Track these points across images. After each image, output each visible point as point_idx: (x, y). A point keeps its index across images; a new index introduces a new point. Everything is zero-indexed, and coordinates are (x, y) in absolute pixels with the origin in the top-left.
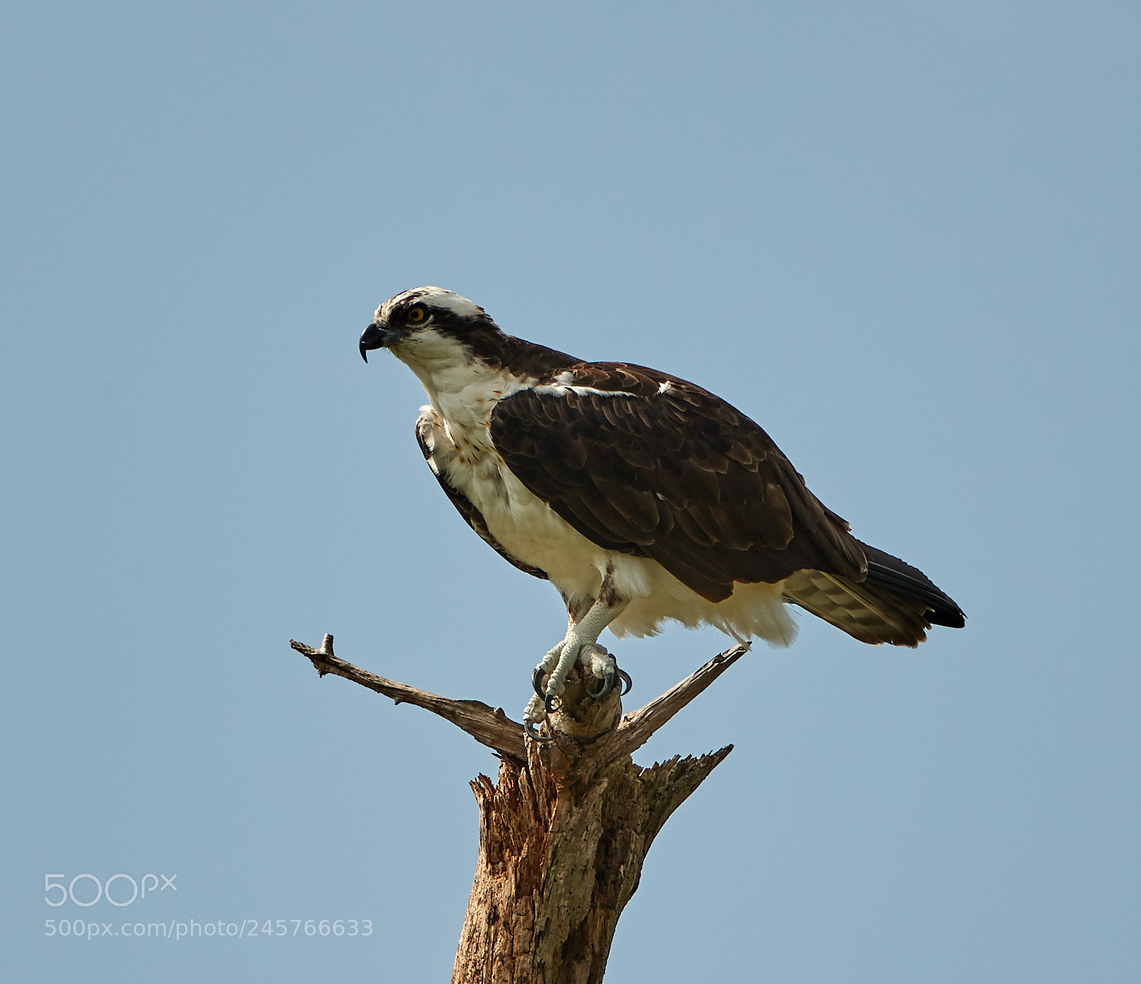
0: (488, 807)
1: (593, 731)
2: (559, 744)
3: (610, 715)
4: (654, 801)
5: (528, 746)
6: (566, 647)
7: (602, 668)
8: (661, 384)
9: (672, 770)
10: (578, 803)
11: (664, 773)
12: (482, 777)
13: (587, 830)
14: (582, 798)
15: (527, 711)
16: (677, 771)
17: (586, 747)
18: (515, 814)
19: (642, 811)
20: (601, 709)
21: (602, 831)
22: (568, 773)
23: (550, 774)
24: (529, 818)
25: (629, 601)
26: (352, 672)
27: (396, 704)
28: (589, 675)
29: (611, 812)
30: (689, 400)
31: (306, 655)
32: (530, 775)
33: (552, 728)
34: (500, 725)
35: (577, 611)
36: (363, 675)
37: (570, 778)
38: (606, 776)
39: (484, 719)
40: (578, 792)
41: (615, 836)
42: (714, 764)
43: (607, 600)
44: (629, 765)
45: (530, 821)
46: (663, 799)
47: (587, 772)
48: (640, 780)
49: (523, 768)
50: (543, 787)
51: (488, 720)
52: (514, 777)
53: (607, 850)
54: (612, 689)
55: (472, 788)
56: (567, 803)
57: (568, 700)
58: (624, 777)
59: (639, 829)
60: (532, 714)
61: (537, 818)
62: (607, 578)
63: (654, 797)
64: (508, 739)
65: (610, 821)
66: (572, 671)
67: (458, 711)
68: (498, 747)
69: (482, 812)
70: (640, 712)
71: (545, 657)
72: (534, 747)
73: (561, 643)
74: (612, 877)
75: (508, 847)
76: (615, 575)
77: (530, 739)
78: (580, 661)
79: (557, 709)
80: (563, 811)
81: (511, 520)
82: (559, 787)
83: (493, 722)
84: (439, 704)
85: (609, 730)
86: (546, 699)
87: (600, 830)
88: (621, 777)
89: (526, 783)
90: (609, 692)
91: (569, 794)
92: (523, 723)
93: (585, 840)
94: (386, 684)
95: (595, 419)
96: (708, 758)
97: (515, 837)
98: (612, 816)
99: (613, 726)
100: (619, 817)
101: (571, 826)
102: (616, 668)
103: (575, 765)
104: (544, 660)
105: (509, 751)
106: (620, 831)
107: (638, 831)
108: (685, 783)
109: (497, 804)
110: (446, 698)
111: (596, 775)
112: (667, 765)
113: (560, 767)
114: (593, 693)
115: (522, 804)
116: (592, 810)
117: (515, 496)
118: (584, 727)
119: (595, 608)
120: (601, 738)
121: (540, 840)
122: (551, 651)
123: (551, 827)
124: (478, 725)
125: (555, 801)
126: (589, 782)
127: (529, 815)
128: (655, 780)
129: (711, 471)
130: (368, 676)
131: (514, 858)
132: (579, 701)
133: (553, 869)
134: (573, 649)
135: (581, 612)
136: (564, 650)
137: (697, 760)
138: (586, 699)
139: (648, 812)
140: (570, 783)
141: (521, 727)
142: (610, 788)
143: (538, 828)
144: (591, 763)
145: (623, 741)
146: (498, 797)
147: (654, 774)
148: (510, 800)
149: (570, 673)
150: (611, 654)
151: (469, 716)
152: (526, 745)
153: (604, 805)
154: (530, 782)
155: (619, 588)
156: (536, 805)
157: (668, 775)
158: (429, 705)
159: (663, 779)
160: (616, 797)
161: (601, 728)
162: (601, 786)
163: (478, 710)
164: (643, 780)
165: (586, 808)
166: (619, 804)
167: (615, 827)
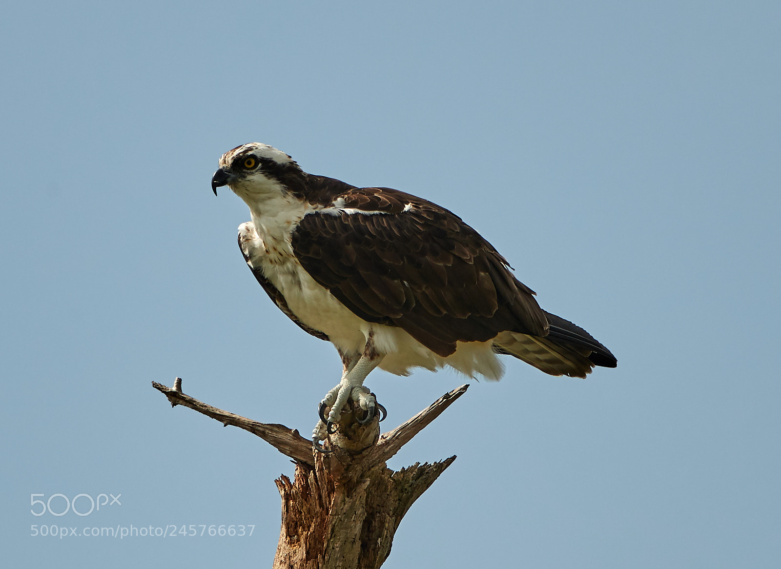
0: (287, 497)
1: (360, 446)
2: (337, 454)
3: (372, 435)
4: (402, 494)
5: (315, 456)
6: (342, 389)
7: (366, 403)
8: (406, 205)
9: (414, 473)
10: (349, 495)
11: (409, 475)
12: (284, 477)
13: (355, 514)
14: (352, 492)
15: (315, 432)
16: (418, 474)
17: (356, 457)
18: (306, 502)
19: (394, 501)
20: (365, 430)
21: (366, 515)
22: (342, 474)
23: (330, 475)
25: (384, 355)
26: (194, 403)
27: (225, 426)
29: (372, 502)
30: (425, 216)
31: (163, 392)
32: (316, 476)
33: (332, 444)
34: (296, 441)
35: (349, 363)
36: (202, 406)
37: (344, 478)
38: (369, 476)
39: (285, 437)
40: (349, 488)
41: (374, 518)
42: (443, 469)
43: (369, 355)
44: (384, 469)
45: (316, 507)
46: (408, 492)
48: (392, 479)
49: (312, 471)
50: (325, 484)
51: (287, 438)
52: (306, 477)
53: (369, 527)
54: (373, 417)
55: (277, 484)
56: (342, 495)
57: (343, 424)
58: (381, 478)
59: (391, 513)
60: (318, 434)
61: (321, 505)
62: (369, 340)
63: (402, 491)
64: (301, 451)
65: (371, 507)
67: (267, 431)
68: (294, 456)
69: (284, 501)
70: (392, 432)
71: (327, 395)
72: (319, 457)
73: (338, 385)
74: (373, 546)
75: (301, 526)
76: (375, 338)
77: (316, 451)
78: (352, 399)
79: (335, 431)
80: (339, 501)
81: (303, 300)
82: (336, 484)
83: (291, 439)
84: (254, 427)
85: (371, 446)
86: (327, 424)
87: (364, 514)
88: (379, 477)
89: (313, 481)
90: (372, 419)
91: (343, 489)
92: (312, 440)
93: (354, 521)
94: (218, 412)
95: (361, 231)
96: (439, 464)
97: (306, 519)
98: (372, 504)
99: (373, 442)
100: (378, 505)
101: (344, 511)
102: (376, 403)
103: (347, 469)
104: (326, 397)
105: (302, 459)
106: (378, 515)
107: (391, 515)
108: (423, 482)
109: (294, 496)
110: (259, 422)
111: (362, 476)
112: (411, 469)
113: (337, 470)
114: (361, 419)
115: (311, 495)
116: (359, 500)
117: (306, 284)
118: (354, 443)
119: (361, 361)
120: (366, 451)
121: (323, 520)
122: (331, 391)
123: (330, 512)
124: (281, 441)
125: (334, 494)
126: (357, 481)
127: (316, 504)
128: (403, 479)
129: (441, 264)
130: (206, 406)
131: (305, 533)
132: (350, 425)
133: (332, 540)
134: (346, 390)
135: (352, 363)
136: (340, 391)
137: (431, 466)
138: (355, 424)
139: (398, 502)
140: (344, 481)
141: (311, 443)
142: (371, 484)
143: (321, 512)
144: (359, 468)
145: (381, 452)
146: (294, 491)
147: (402, 475)
148: (302, 493)
149: (345, 406)
150: (372, 393)
151: (274, 434)
152: (314, 455)
153: (367, 497)
154: (316, 481)
155: (378, 347)
156: (320, 497)
157: (412, 475)
158: (247, 427)
159: (408, 479)
160: (375, 491)
161: (366, 443)
162: (365, 484)
163: (281, 430)
164: (394, 480)
165: (355, 499)
166: (377, 496)
167: (375, 512)
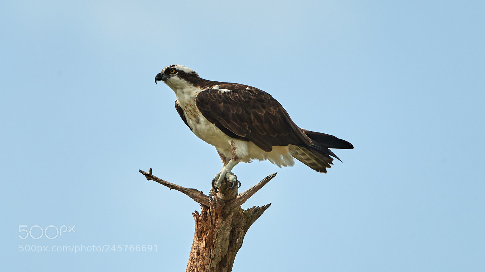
0: (197, 221)
1: (230, 198)
2: (219, 202)
3: (235, 194)
4: (247, 220)
5: (210, 202)
6: (222, 173)
7: (232, 179)
10: (224, 220)
12: (196, 212)
13: (227, 228)
14: (226, 218)
15: (210, 192)
16: (254, 211)
17: (227, 203)
18: (205, 223)
19: (244, 222)
20: (232, 191)
21: (232, 228)
23: (216, 211)
25: (241, 159)
26: (157, 179)
27: (171, 189)
28: (228, 181)
29: (234, 223)
30: (255, 92)
31: (144, 174)
32: (210, 211)
33: (217, 197)
34: (202, 196)
37: (222, 212)
38: (233, 212)
39: (196, 194)
40: (225, 216)
41: (235, 230)
42: (265, 209)
43: (234, 159)
44: (240, 209)
45: (210, 225)
46: (250, 219)
47: (227, 211)
48: (243, 213)
49: (208, 209)
50: (214, 215)
51: (198, 195)
52: (206, 212)
53: (233, 234)
55: (193, 215)
56: (221, 220)
57: (222, 189)
58: (238, 213)
61: (212, 224)
63: (247, 218)
64: (204, 200)
65: (234, 225)
67: (189, 192)
68: (201, 203)
70: (244, 193)
71: (215, 176)
72: (212, 203)
73: (220, 172)
74: (234, 242)
75: (203, 233)
77: (210, 200)
79: (219, 191)
80: (220, 222)
82: (219, 215)
83: (200, 195)
84: (183, 190)
85: (234, 198)
86: (215, 188)
89: (209, 213)
90: (234, 187)
91: (222, 217)
92: (209, 196)
93: (226, 231)
94: (168, 183)
96: (264, 207)
97: (205, 230)
100: (237, 224)
101: (222, 227)
102: (237, 180)
103: (224, 208)
105: (204, 204)
106: (237, 229)
107: (243, 229)
108: (257, 215)
109: (200, 220)
110: (185, 187)
112: (252, 209)
113: (219, 209)
114: (230, 187)
115: (208, 220)
118: (227, 197)
119: (230, 161)
120: (232, 200)
121: (213, 231)
122: (217, 174)
123: (216, 227)
124: (195, 196)
125: (218, 219)
126: (228, 214)
127: (210, 223)
128: (248, 213)
130: (162, 181)
131: (205, 236)
132: (225, 190)
133: (217, 239)
134: (224, 173)
135: (227, 163)
136: (221, 174)
137: (260, 208)
138: (227, 189)
139: (246, 223)
140: (223, 214)
141: (208, 197)
142: (234, 215)
143: (212, 227)
145: (238, 202)
146: (200, 218)
148: (204, 219)
149: (223, 181)
150: (235, 175)
151: (192, 193)
153: (232, 221)
155: (238, 155)
156: (212, 221)
157: (252, 212)
158: (180, 190)
160: (236, 218)
162: (231, 215)
163: (195, 191)
165: (227, 221)
166: (237, 220)
167: (236, 227)
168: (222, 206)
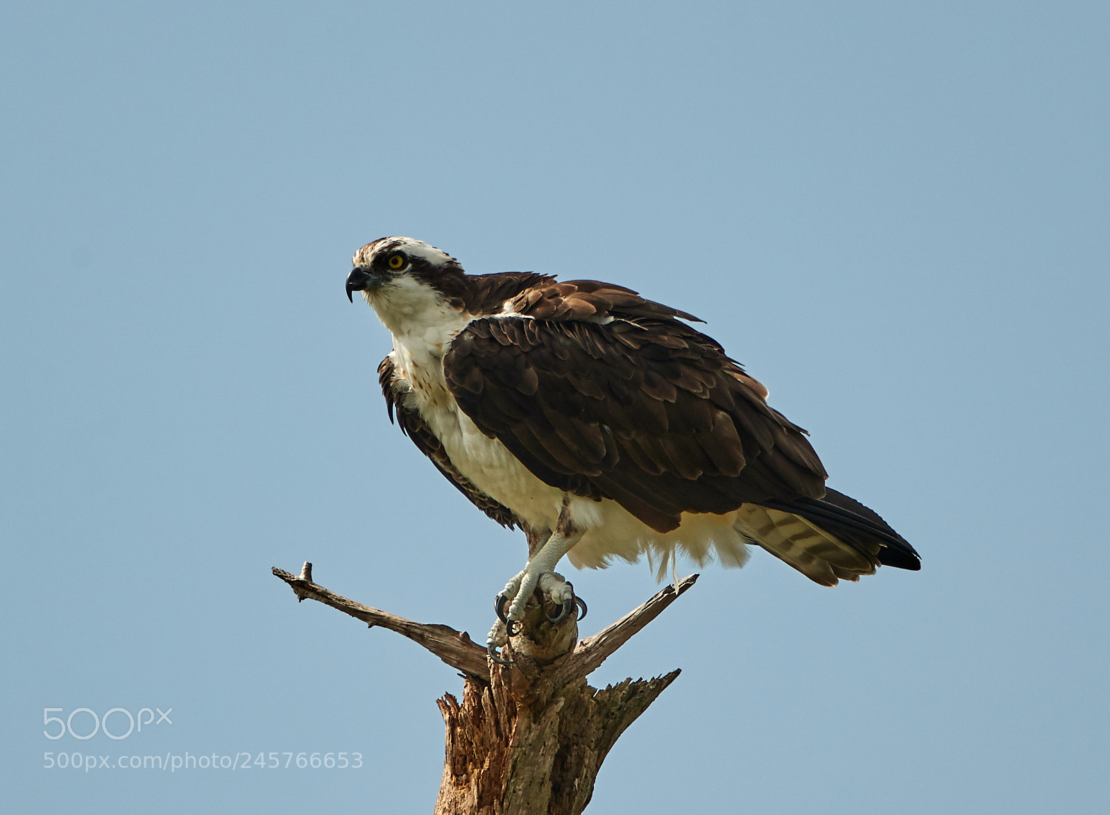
0: (453, 723)
1: (552, 653)
2: (520, 665)
3: (567, 639)
4: (607, 720)
5: (490, 667)
6: (526, 577)
7: (560, 595)
9: (624, 692)
10: (536, 720)
11: (617, 695)
12: (448, 696)
13: (545, 745)
14: (541, 716)
15: (491, 636)
16: (628, 693)
17: (545, 668)
18: (478, 730)
19: (596, 729)
20: (559, 632)
21: (559, 747)
22: (528, 691)
23: (511, 693)
24: (491, 734)
25: (584, 531)
26: (328, 597)
27: (370, 627)
28: (548, 601)
29: (567, 730)
31: (287, 581)
32: (493, 694)
33: (513, 650)
34: (466, 648)
35: (537, 542)
36: (339, 600)
37: (529, 696)
38: (564, 696)
39: (449, 641)
40: (537, 710)
41: (570, 752)
42: (663, 686)
43: (564, 532)
44: (584, 686)
45: (492, 737)
46: (615, 718)
47: (545, 692)
48: (595, 700)
49: (486, 688)
50: (504, 704)
51: (454, 643)
52: (478, 696)
53: (562, 766)
54: (570, 614)
55: (439, 705)
56: (526, 720)
57: (528, 624)
58: (579, 697)
59: (593, 745)
60: (495, 639)
61: (499, 734)
62: (563, 510)
63: (607, 716)
64: (472, 661)
65: (565, 737)
66: (532, 598)
67: (426, 634)
68: (463, 668)
69: (448, 728)
70: (595, 638)
71: (508, 584)
72: (496, 669)
73: (521, 573)
74: (568, 789)
75: (472, 761)
76: (571, 507)
78: (540, 589)
80: (523, 728)
81: (464, 450)
82: (519, 705)
83: (459, 644)
84: (409, 628)
85: (566, 654)
86: (508, 624)
87: (557, 746)
88: (577, 698)
89: (488, 701)
90: (566, 618)
91: (528, 712)
92: (487, 646)
93: (542, 755)
94: (360, 609)
96: (657, 681)
97: (478, 752)
98: (568, 733)
99: (569, 649)
100: (574, 734)
101: (530, 741)
102: (573, 594)
103: (534, 685)
104: (506, 587)
105: (473, 672)
106: (575, 748)
107: (592, 748)
108: (636, 704)
109: (462, 721)
110: (416, 622)
111: (554, 695)
112: (620, 687)
113: (519, 686)
114: (551, 617)
115: (485, 720)
116: (550, 727)
117: (464, 426)
118: (543, 649)
119: (552, 539)
120: (558, 660)
121: (501, 754)
122: (513, 579)
123: (511, 743)
124: (445, 648)
125: (516, 718)
126: (547, 701)
127: (491, 731)
128: (608, 700)
130: (343, 600)
131: (476, 771)
132: (538, 626)
133: (513, 781)
134: (533, 577)
136: (524, 579)
137: (647, 683)
138: (545, 623)
139: (602, 730)
140: (530, 701)
142: (566, 707)
143: (499, 743)
144: (549, 683)
145: (579, 664)
146: (462, 715)
147: (608, 695)
148: (473, 717)
149: (530, 599)
150: (568, 582)
151: (436, 639)
153: (561, 723)
154: (492, 701)
155: (576, 521)
156: (497, 722)
157: (620, 696)
158: (399, 629)
159: (616, 700)
160: (571, 715)
161: (560, 650)
162: (558, 705)
163: (445, 633)
164: (597, 701)
165: (544, 725)
166: (574, 722)
167: (572, 742)
168: (530, 677)
